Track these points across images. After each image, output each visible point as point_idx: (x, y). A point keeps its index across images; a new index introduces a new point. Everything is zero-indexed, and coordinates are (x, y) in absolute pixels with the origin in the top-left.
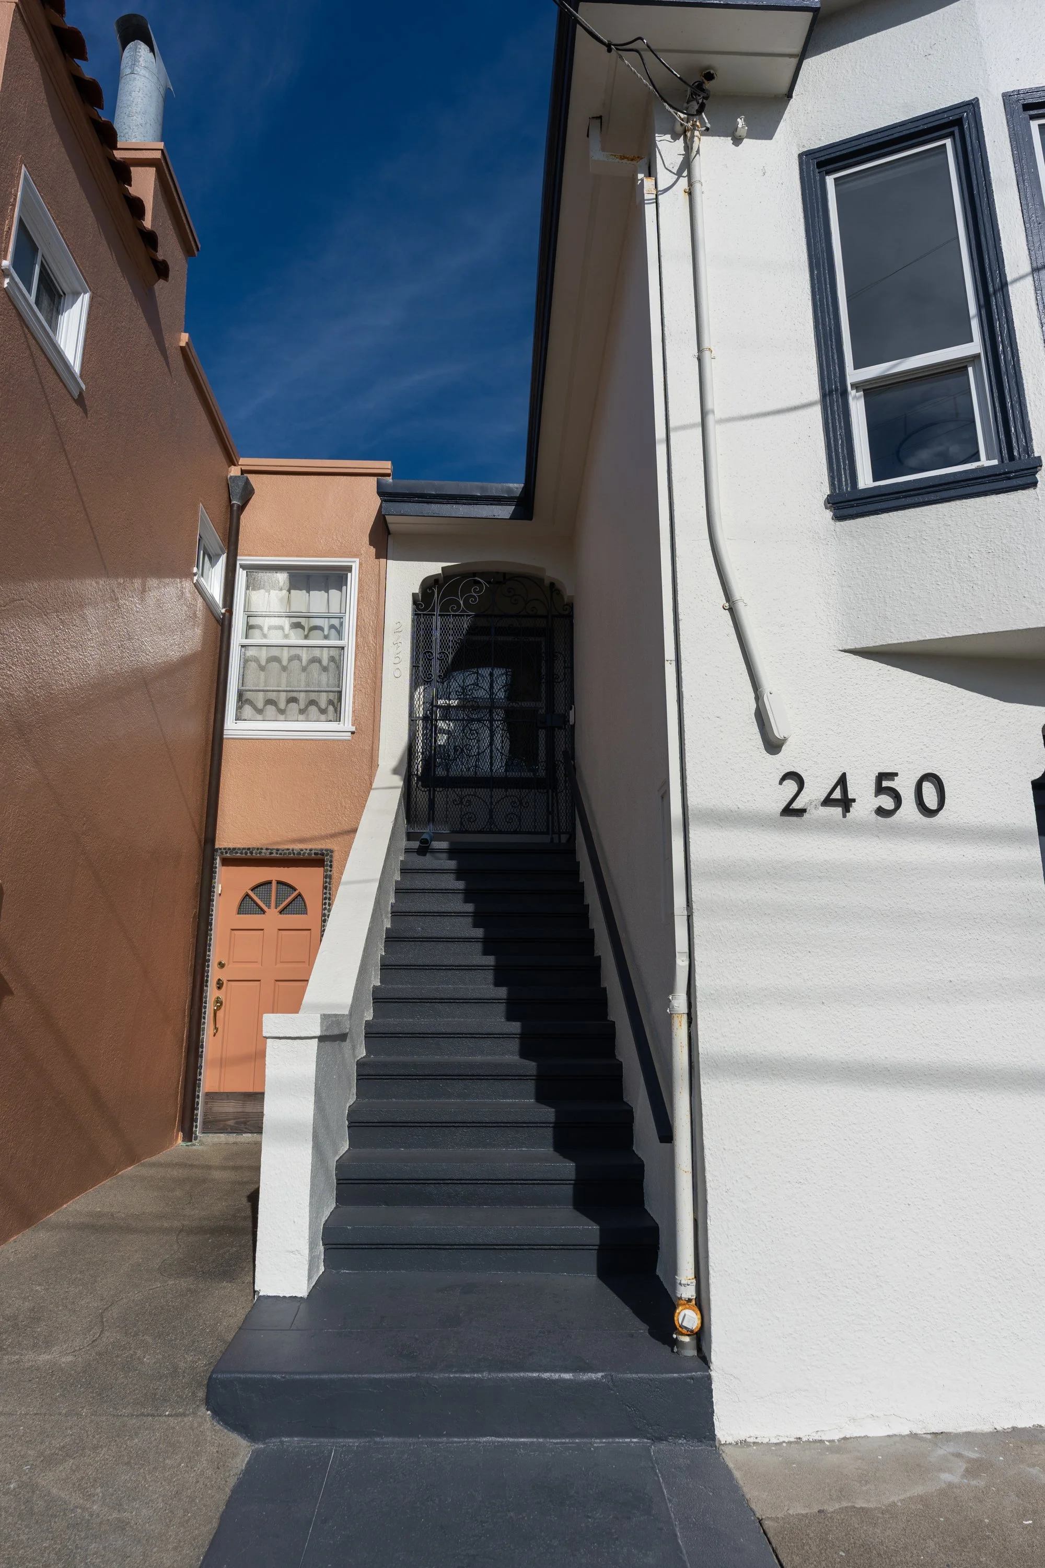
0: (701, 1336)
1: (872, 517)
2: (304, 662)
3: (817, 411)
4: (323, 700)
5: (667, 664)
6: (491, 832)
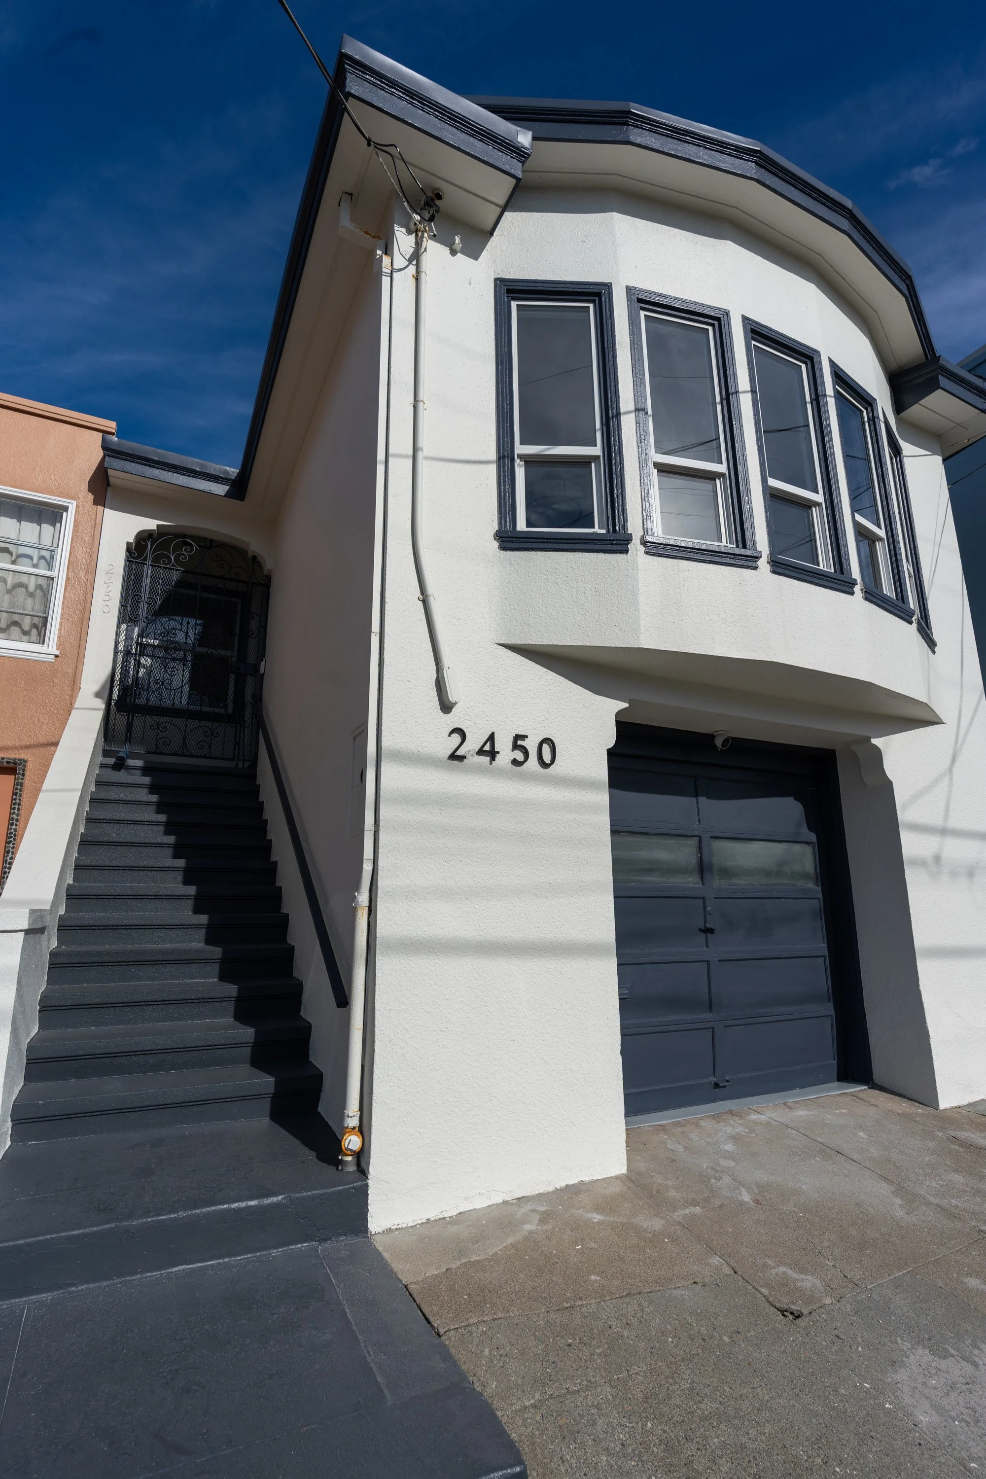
0: (362, 1156)
1: (525, 552)
2: (9, 586)
3: (493, 468)
4: (26, 623)
5: (373, 635)
6: (183, 755)
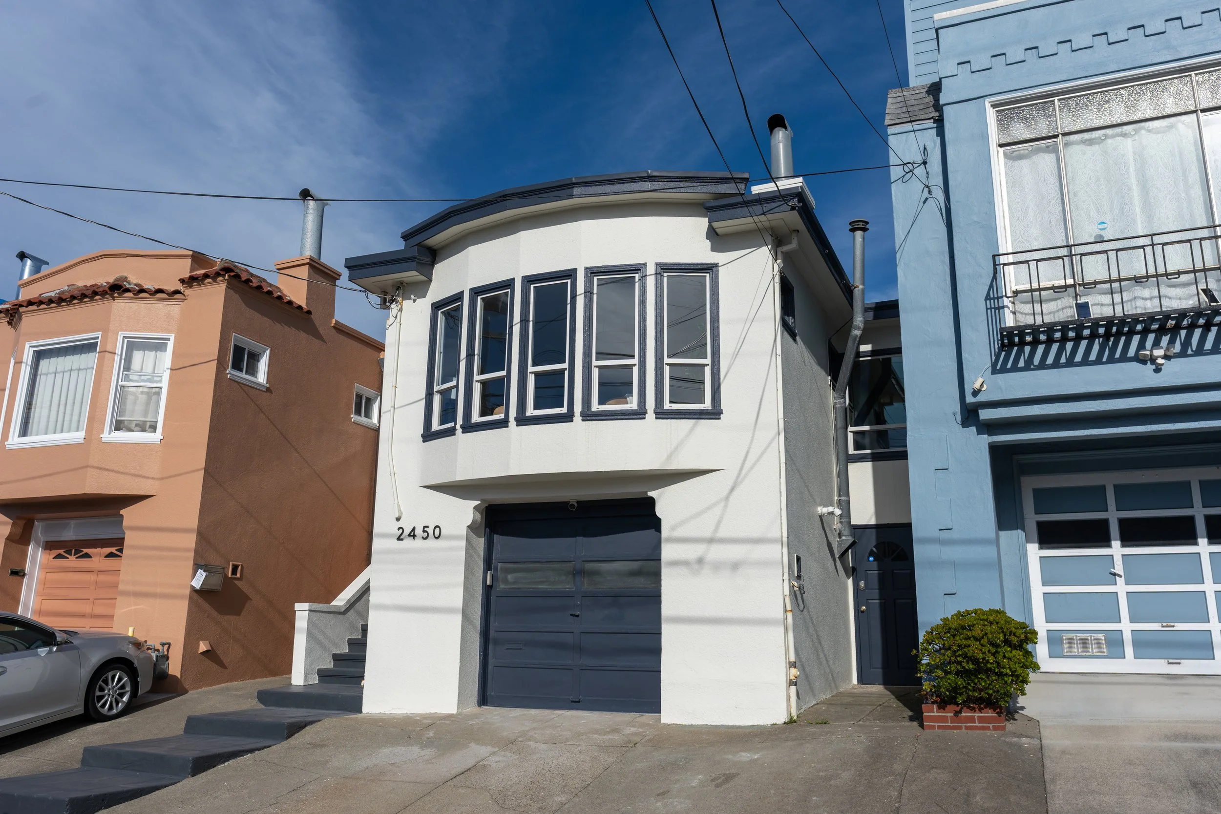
1: (431, 441)
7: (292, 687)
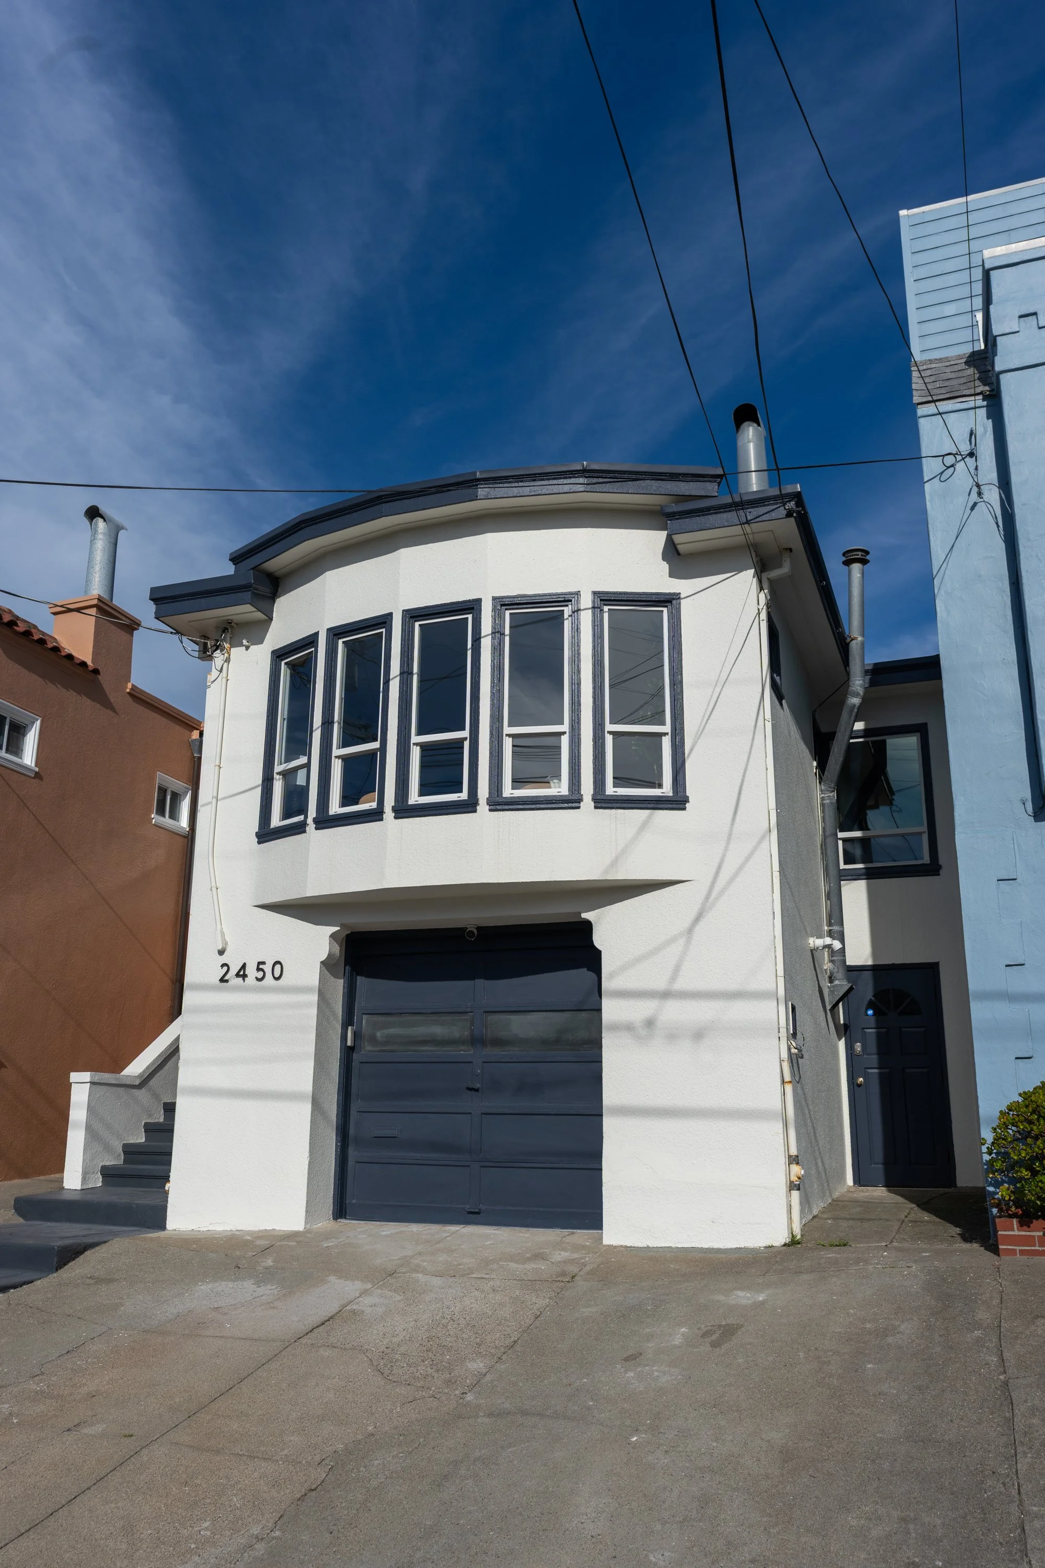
1: (268, 843)
7: (65, 1191)
